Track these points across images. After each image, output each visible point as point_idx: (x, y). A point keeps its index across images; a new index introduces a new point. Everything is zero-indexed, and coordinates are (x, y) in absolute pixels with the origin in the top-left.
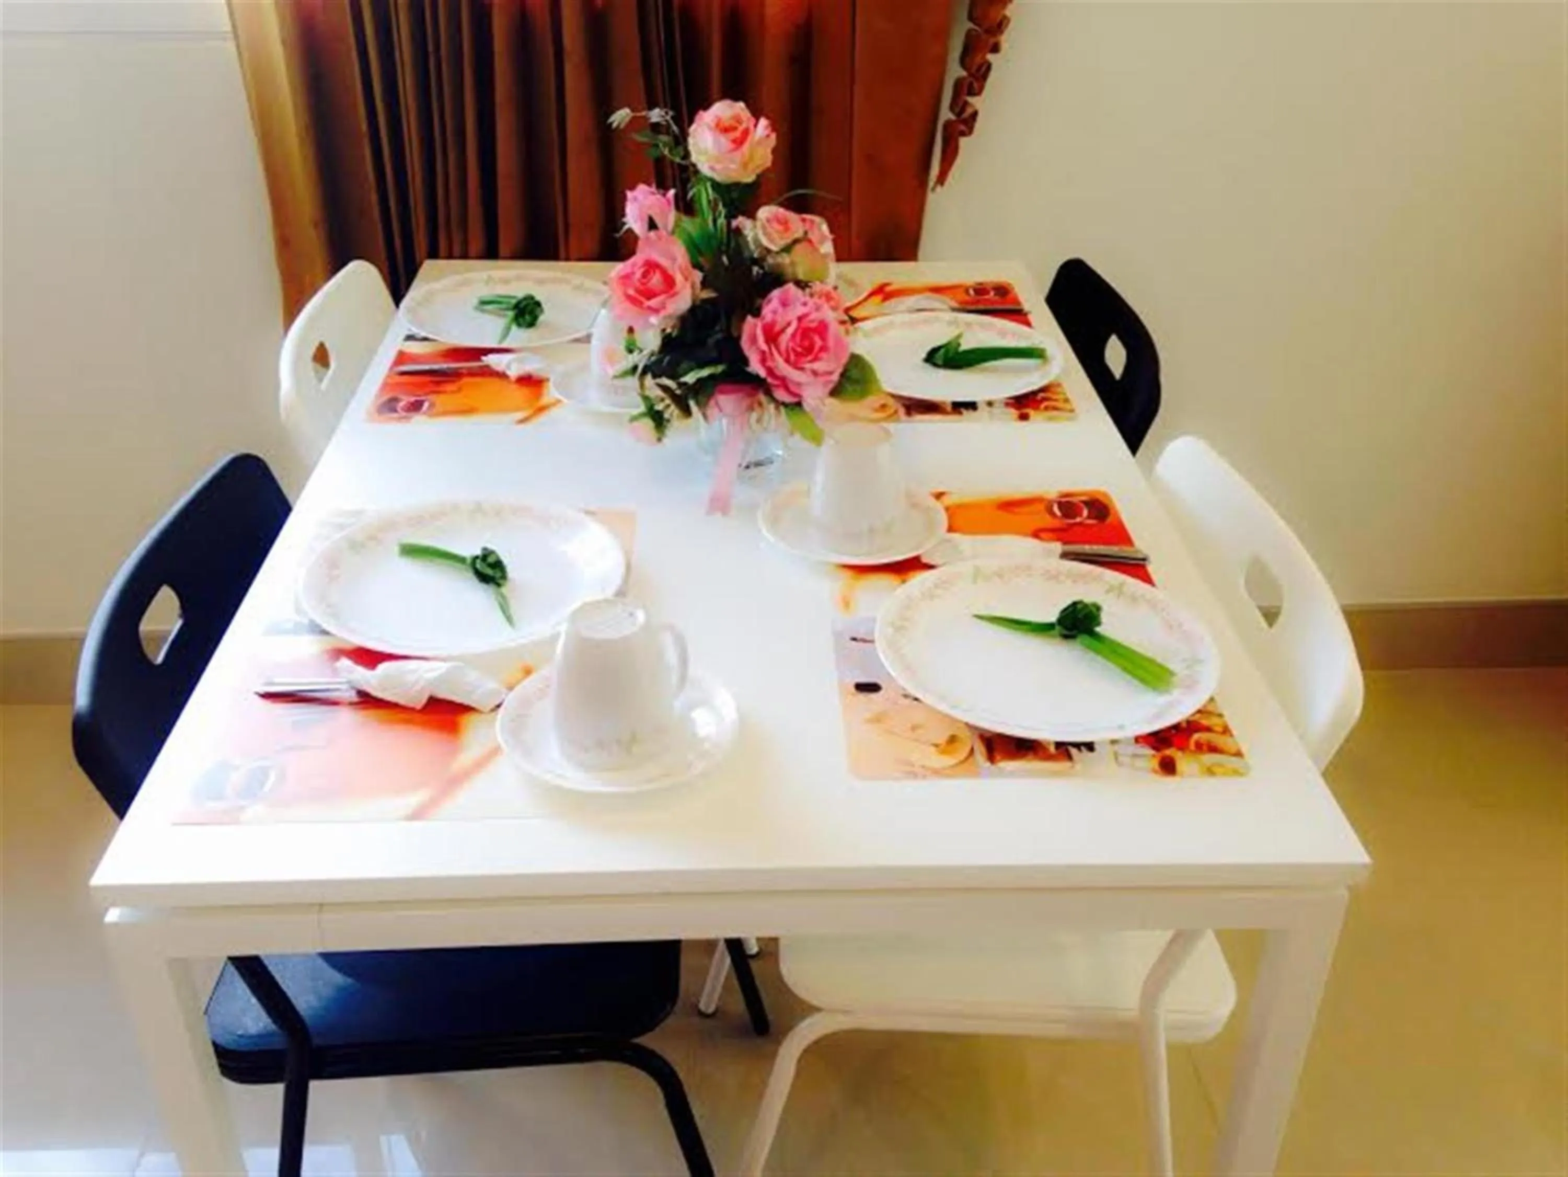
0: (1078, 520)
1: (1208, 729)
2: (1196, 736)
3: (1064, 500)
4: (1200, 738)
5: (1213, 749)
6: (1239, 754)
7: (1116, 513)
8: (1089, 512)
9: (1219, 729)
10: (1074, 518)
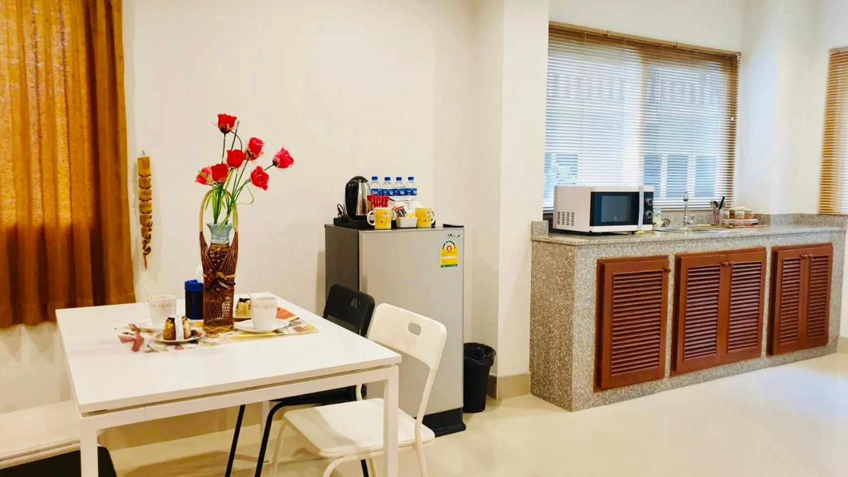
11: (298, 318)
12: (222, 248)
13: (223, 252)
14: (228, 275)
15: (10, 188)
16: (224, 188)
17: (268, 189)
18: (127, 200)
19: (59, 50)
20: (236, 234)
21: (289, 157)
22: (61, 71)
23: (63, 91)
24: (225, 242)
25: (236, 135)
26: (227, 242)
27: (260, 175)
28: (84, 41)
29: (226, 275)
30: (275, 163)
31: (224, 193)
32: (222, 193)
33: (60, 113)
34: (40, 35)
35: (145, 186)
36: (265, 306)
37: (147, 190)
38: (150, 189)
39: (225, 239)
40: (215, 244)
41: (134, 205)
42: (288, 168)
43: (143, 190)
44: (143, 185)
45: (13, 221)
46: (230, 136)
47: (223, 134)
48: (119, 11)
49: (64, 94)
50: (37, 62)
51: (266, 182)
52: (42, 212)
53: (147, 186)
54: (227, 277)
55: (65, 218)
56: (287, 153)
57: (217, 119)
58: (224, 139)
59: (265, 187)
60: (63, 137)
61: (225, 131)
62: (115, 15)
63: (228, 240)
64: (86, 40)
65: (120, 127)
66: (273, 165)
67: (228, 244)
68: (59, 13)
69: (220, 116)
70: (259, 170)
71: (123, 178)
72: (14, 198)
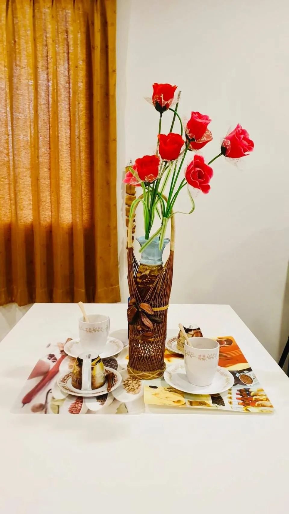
0: (223, 345)
1: (262, 400)
2: (257, 403)
3: (219, 340)
4: (259, 403)
5: (263, 406)
6: (271, 406)
7: (235, 342)
8: (226, 343)
9: (265, 399)
10: (222, 345)
11: (249, 370)
12: (151, 271)
13: (152, 276)
14: (156, 307)
15: (28, 192)
16: (159, 190)
17: (210, 191)
18: (115, 205)
19: (65, 69)
20: (172, 253)
21: (246, 139)
22: (67, 88)
23: (67, 106)
24: (155, 263)
25: (175, 114)
26: (159, 263)
27: (198, 169)
28: (85, 59)
29: (154, 307)
30: (224, 151)
31: (159, 198)
32: (157, 199)
33: (64, 126)
34: (50, 57)
35: (131, 192)
36: (202, 357)
37: (133, 196)
38: (135, 195)
39: (157, 259)
40: (144, 265)
41: (122, 210)
42: (243, 158)
43: (130, 196)
44: (129, 192)
45: (30, 220)
46: (168, 114)
47: (159, 113)
48: (114, 24)
49: (68, 109)
50: (48, 82)
51: (207, 181)
52: (50, 213)
53: (132, 192)
54: (155, 309)
55: (67, 219)
56: (244, 132)
57: (152, 91)
58: (160, 120)
59: (206, 189)
60: (67, 147)
61: (161, 108)
62: (110, 28)
63: (161, 260)
64: (87, 58)
65: (112, 137)
66: (221, 154)
67: (161, 266)
68: (65, 34)
69: (156, 86)
70: (198, 161)
71: (112, 184)
72: (31, 200)
